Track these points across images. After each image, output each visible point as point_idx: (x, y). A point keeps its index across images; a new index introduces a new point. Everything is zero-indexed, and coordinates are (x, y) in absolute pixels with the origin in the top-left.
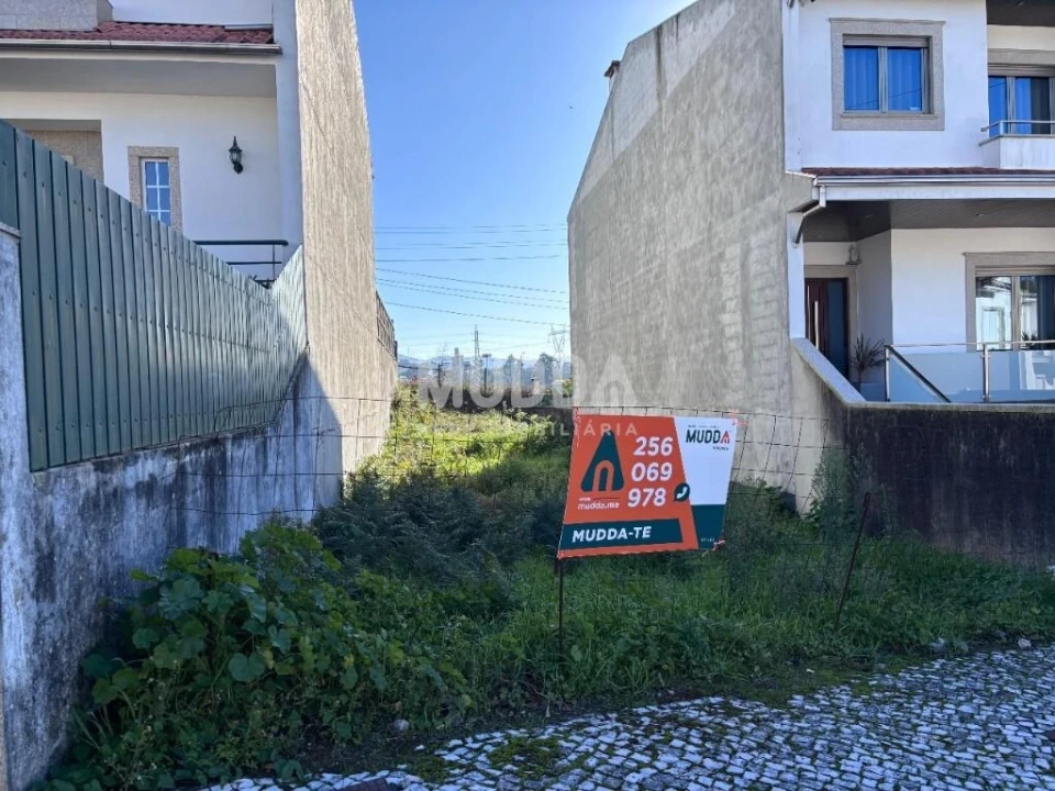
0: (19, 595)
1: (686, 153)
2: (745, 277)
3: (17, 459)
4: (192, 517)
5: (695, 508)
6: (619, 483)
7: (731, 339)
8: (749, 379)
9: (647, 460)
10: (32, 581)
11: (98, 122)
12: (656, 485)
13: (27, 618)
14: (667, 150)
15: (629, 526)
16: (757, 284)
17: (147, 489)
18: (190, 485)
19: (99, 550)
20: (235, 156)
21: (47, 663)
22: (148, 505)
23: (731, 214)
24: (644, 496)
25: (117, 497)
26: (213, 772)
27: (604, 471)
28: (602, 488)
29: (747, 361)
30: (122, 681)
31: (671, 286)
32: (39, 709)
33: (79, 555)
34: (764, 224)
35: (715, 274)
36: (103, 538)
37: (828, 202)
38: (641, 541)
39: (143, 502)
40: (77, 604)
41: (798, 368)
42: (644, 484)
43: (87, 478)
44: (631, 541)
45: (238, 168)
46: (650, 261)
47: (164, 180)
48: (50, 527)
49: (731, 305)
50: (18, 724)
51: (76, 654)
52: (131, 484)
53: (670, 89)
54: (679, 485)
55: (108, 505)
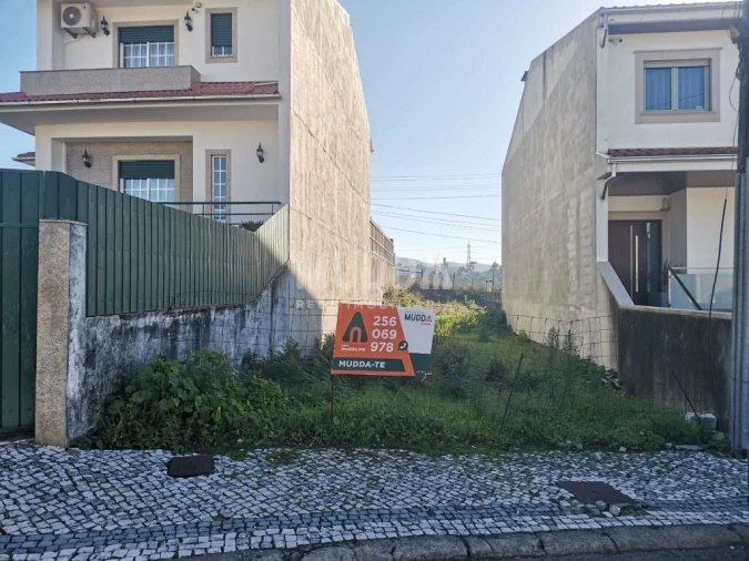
0: (76, 364)
1: (554, 136)
2: (578, 218)
3: (80, 311)
4: (181, 345)
5: (411, 354)
6: (365, 339)
7: (571, 260)
8: (579, 287)
9: (381, 328)
10: (84, 360)
11: (191, 137)
12: (388, 341)
13: (80, 373)
14: (546, 133)
15: (372, 361)
16: (583, 225)
17: (152, 330)
18: (181, 329)
19: (120, 353)
20: (260, 153)
21: (89, 394)
22: (151, 337)
23: (573, 179)
24: (380, 346)
25: (133, 331)
26: (147, 444)
27: (356, 332)
28: (355, 340)
29: (578, 276)
30: (118, 404)
31: (546, 222)
32: (83, 411)
33: (109, 353)
34: (586, 186)
35: (565, 216)
36: (123, 348)
37: (618, 174)
38: (379, 369)
39: (148, 335)
40: (106, 373)
41: (600, 281)
42: (380, 340)
43: (116, 322)
44: (373, 369)
45: (262, 160)
46: (537, 205)
47: (224, 167)
48: (95, 339)
49: (572, 237)
50: (73, 413)
51: (105, 393)
52: (141, 326)
53: (549, 93)
54: (401, 343)
55: (126, 334)
